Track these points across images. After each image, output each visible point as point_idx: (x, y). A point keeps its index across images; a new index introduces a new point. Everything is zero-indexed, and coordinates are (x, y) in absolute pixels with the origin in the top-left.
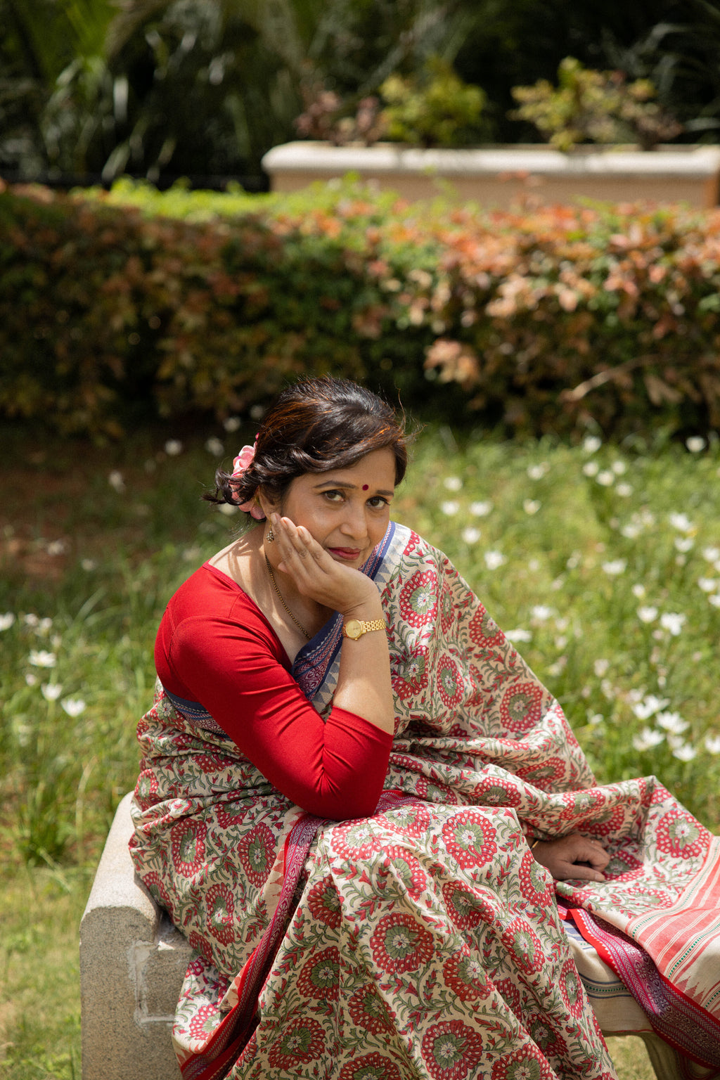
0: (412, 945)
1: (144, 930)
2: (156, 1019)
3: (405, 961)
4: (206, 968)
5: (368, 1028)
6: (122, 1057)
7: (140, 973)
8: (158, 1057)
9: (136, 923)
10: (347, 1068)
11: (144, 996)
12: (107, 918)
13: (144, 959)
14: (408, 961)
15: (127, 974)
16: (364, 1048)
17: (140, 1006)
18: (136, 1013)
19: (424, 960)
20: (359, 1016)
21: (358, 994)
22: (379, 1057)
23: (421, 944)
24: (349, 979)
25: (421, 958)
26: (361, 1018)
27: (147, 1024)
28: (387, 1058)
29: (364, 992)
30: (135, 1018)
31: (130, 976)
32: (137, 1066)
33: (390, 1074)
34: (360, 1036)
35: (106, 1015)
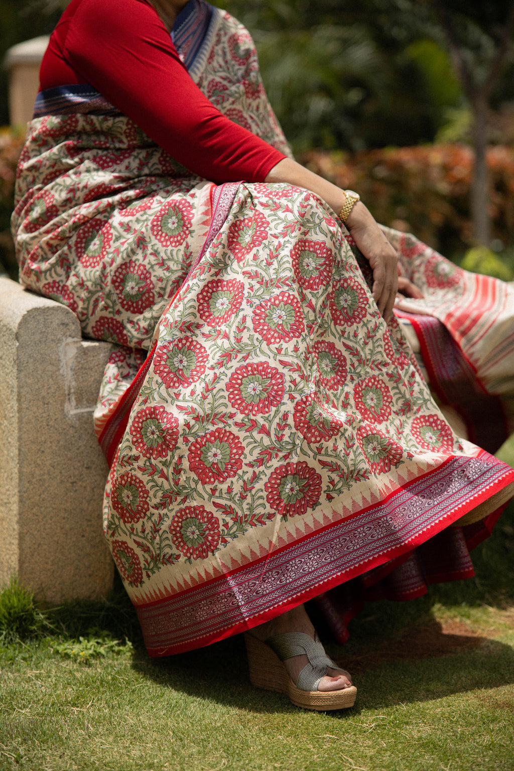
0: (317, 269)
1: (73, 327)
2: (83, 410)
3: (309, 281)
4: (127, 356)
5: (266, 338)
6: (54, 448)
7: (69, 369)
8: (85, 445)
9: (66, 321)
10: (239, 372)
11: (72, 391)
12: (41, 318)
13: (72, 355)
14: (311, 282)
15: (59, 370)
16: (257, 356)
17: (69, 399)
18: (67, 405)
19: (324, 283)
20: (260, 324)
21: (263, 304)
22: (268, 367)
23: (325, 268)
24: (259, 289)
25: (322, 281)
26: (261, 327)
27: (76, 415)
28: (275, 369)
29: (269, 304)
30: (66, 410)
31: (61, 372)
32: (66, 455)
33: (274, 385)
34: (256, 343)
35: (40, 411)
